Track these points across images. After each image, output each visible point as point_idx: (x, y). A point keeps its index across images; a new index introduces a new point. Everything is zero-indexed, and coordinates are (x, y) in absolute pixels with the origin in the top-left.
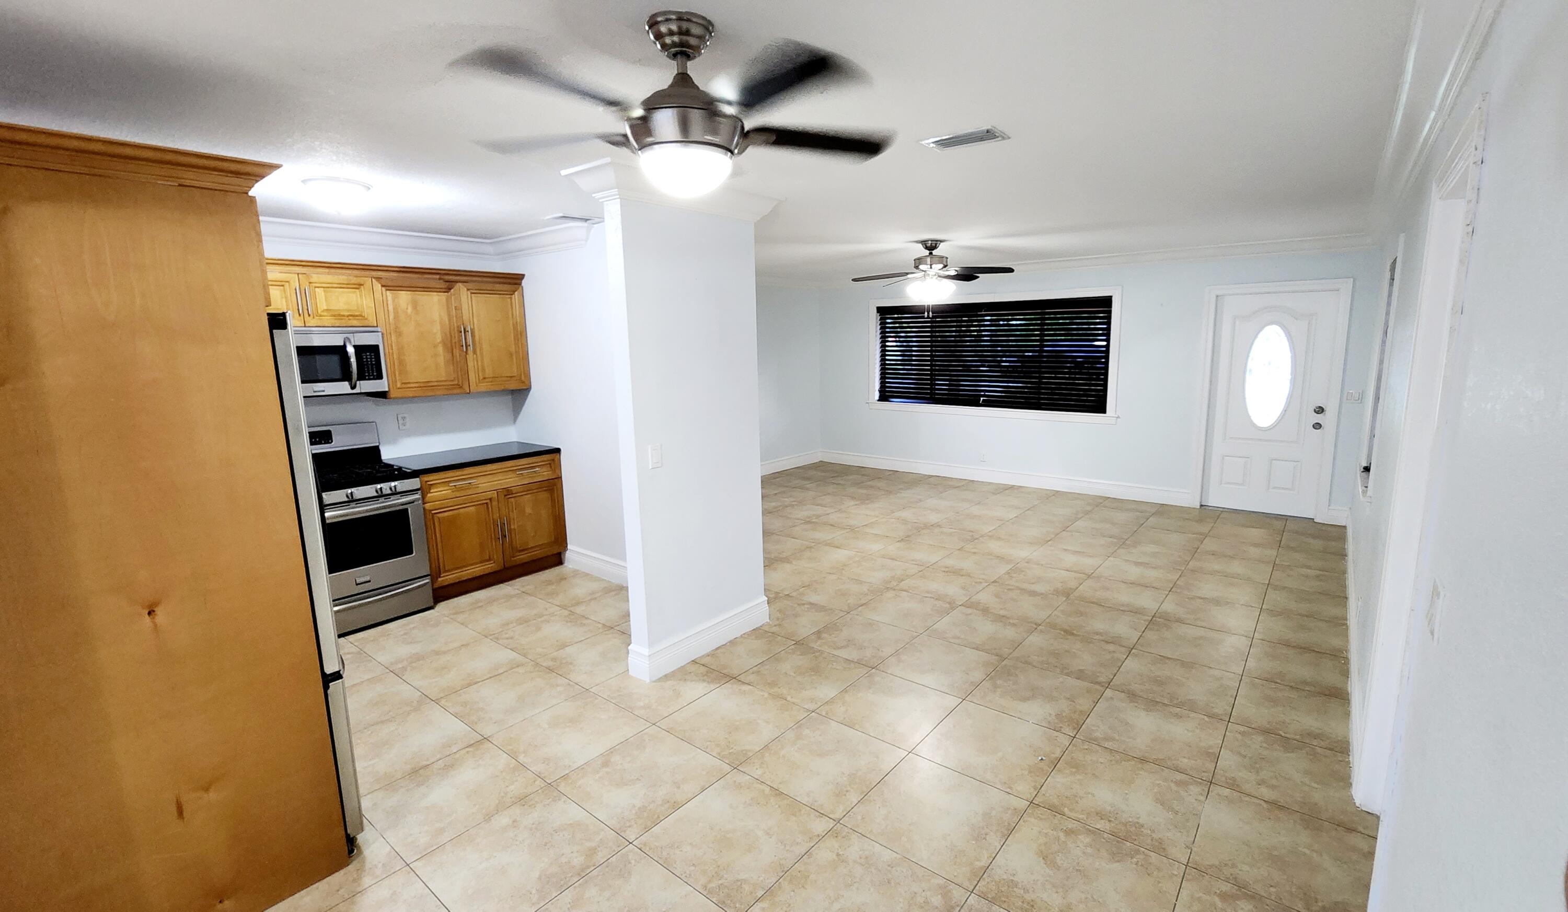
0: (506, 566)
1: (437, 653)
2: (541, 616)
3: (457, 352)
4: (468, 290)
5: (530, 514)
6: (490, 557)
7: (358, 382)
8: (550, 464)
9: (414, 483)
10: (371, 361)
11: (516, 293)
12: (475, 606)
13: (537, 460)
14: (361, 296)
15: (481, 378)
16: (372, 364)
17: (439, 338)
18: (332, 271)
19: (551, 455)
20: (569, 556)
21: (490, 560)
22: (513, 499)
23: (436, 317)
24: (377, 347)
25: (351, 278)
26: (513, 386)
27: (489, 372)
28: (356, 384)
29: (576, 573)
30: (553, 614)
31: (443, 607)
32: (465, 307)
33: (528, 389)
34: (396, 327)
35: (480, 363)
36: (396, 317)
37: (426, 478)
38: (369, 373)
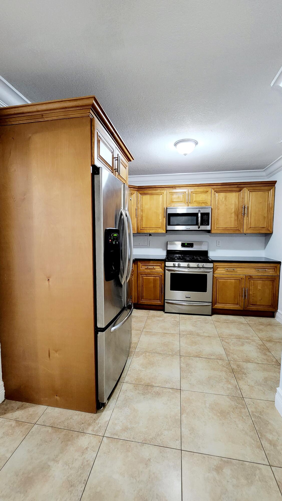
0: (245, 309)
1: (198, 335)
2: (248, 338)
3: (240, 216)
4: (248, 190)
5: (260, 289)
6: (238, 302)
7: (201, 226)
8: (274, 268)
9: (211, 265)
10: (206, 219)
11: (271, 190)
12: (226, 322)
13: (268, 266)
14: (207, 195)
15: (249, 227)
16: (206, 220)
17: (233, 210)
18: (199, 187)
19: (276, 264)
20: (277, 314)
21: (237, 304)
22: (252, 281)
23: (233, 202)
24: (209, 213)
25: (204, 189)
26: (264, 231)
27: (253, 225)
28: (200, 226)
29: (278, 325)
30: (253, 341)
31: (215, 317)
32: (246, 197)
33: (271, 234)
34: (218, 206)
35: (249, 221)
36: (218, 203)
37: (216, 264)
38: (205, 223)
